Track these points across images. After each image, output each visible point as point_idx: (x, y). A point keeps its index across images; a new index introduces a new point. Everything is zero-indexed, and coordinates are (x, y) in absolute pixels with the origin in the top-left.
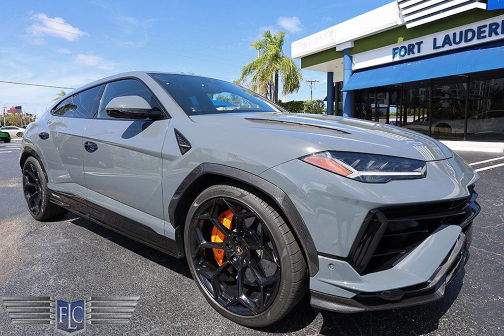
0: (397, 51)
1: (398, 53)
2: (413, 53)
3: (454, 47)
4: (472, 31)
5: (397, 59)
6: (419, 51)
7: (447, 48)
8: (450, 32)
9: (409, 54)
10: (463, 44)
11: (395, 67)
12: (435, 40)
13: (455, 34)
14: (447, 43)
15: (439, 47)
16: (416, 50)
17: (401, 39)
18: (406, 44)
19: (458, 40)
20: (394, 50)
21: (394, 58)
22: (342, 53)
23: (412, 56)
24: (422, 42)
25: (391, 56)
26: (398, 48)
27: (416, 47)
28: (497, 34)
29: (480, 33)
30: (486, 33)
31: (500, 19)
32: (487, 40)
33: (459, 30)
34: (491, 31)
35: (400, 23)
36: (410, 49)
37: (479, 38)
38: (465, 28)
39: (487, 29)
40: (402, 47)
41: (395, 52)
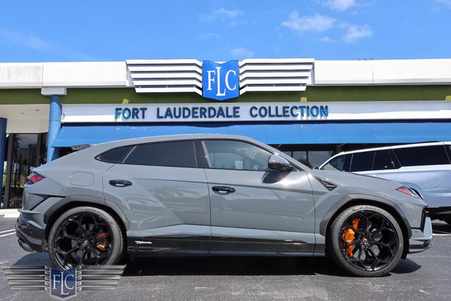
0: (121, 111)
2: (138, 117)
3: (174, 120)
5: (120, 120)
6: (143, 117)
7: (168, 119)
8: (172, 106)
9: (133, 117)
10: (181, 119)
11: (118, 128)
12: (158, 109)
13: (175, 109)
14: (169, 115)
15: (162, 117)
16: (140, 114)
17: (125, 101)
18: (131, 107)
19: (177, 114)
20: (117, 109)
21: (116, 118)
22: (50, 99)
23: (135, 120)
24: (146, 109)
25: (114, 115)
26: (121, 109)
27: (141, 112)
28: (205, 117)
29: (194, 113)
30: (198, 114)
31: (207, 106)
32: (199, 120)
33: (178, 106)
34: (201, 113)
35: (128, 85)
36: (135, 113)
37: (193, 117)
38: (182, 105)
39: (198, 111)
40: (126, 109)
41: (118, 111)
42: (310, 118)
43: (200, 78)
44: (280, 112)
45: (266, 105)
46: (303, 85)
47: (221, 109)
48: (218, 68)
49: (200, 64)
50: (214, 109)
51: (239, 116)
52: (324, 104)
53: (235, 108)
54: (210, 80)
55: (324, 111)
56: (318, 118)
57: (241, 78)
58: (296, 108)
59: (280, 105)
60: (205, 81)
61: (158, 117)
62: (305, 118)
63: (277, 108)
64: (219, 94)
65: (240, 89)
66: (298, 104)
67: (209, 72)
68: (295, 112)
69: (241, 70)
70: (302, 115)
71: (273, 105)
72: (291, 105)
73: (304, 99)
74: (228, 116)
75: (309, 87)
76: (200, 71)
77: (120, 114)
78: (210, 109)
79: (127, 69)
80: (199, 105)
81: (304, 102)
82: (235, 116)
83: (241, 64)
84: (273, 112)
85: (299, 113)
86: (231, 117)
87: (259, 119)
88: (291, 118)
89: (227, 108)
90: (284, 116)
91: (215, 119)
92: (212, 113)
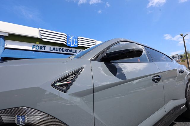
1: (35, 48)
2: (42, 49)
3: (56, 52)
4: (61, 49)
5: (34, 49)
6: (44, 49)
7: (54, 51)
8: (55, 47)
9: (40, 49)
10: (58, 52)
12: (50, 47)
16: (43, 48)
17: (37, 43)
18: (39, 45)
19: (57, 50)
21: (33, 48)
24: (45, 47)
25: (32, 47)
26: (35, 46)
28: (66, 52)
29: (63, 50)
30: (64, 51)
33: (57, 47)
35: (39, 37)
36: (41, 48)
37: (62, 51)
38: (59, 47)
39: (64, 50)
40: (37, 46)
41: (33, 46)
43: (66, 40)
47: (71, 50)
48: (72, 38)
49: (66, 35)
54: (69, 41)
57: (78, 42)
60: (67, 41)
61: (50, 50)
64: (72, 45)
65: (78, 45)
67: (69, 38)
69: (78, 40)
74: (73, 52)
76: (66, 37)
78: (68, 49)
79: (39, 32)
80: (65, 48)
82: (75, 53)
83: (78, 38)
89: (73, 50)
91: (69, 53)
92: (69, 51)
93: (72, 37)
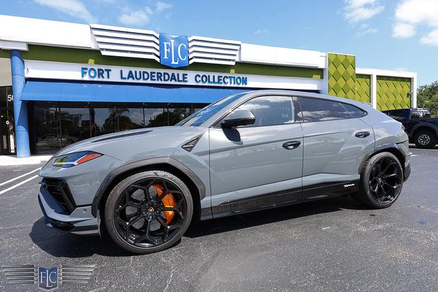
0: (87, 71)
2: (103, 77)
3: (136, 81)
4: (147, 73)
5: (86, 78)
6: (108, 77)
7: (130, 80)
8: (133, 70)
9: (99, 77)
10: (141, 81)
11: (85, 85)
12: (121, 71)
13: (136, 72)
14: (131, 77)
15: (125, 78)
16: (105, 74)
17: (91, 61)
18: (96, 67)
19: (138, 77)
20: (83, 69)
21: (83, 77)
22: (10, 53)
23: (101, 79)
24: (110, 70)
25: (80, 73)
26: (86, 69)
28: (161, 80)
29: (152, 76)
30: (156, 78)
31: (162, 71)
32: (156, 82)
33: (138, 70)
34: (158, 77)
35: (93, 47)
36: (100, 73)
37: (152, 80)
38: (142, 70)
39: (156, 75)
40: (92, 69)
41: (84, 71)
42: (236, 85)
43: (158, 48)
44: (216, 80)
45: (207, 74)
46: (233, 60)
47: (173, 74)
48: (173, 41)
49: (158, 36)
50: (168, 74)
51: (187, 81)
52: (245, 76)
53: (184, 75)
54: (166, 50)
55: (245, 81)
56: (241, 86)
57: (190, 51)
58: (227, 78)
59: (217, 75)
60: (162, 50)
62: (232, 85)
63: (214, 76)
64: (173, 62)
65: (190, 60)
66: (228, 75)
67: (165, 43)
68: (227, 80)
69: (190, 45)
70: (231, 83)
71: (211, 74)
72: (223, 75)
73: (232, 71)
74: (179, 81)
75: (237, 63)
76: (158, 42)
77: (86, 73)
78: (165, 74)
79: (91, 32)
80: (157, 70)
81: (232, 74)
82: (184, 81)
83: (190, 39)
84: (211, 80)
85: (229, 81)
86: (181, 81)
87: (201, 84)
88: (223, 85)
89: (178, 74)
90: (219, 82)
91: (169, 82)
92: (167, 77)
93: (173, 38)
